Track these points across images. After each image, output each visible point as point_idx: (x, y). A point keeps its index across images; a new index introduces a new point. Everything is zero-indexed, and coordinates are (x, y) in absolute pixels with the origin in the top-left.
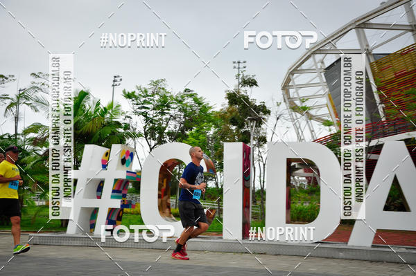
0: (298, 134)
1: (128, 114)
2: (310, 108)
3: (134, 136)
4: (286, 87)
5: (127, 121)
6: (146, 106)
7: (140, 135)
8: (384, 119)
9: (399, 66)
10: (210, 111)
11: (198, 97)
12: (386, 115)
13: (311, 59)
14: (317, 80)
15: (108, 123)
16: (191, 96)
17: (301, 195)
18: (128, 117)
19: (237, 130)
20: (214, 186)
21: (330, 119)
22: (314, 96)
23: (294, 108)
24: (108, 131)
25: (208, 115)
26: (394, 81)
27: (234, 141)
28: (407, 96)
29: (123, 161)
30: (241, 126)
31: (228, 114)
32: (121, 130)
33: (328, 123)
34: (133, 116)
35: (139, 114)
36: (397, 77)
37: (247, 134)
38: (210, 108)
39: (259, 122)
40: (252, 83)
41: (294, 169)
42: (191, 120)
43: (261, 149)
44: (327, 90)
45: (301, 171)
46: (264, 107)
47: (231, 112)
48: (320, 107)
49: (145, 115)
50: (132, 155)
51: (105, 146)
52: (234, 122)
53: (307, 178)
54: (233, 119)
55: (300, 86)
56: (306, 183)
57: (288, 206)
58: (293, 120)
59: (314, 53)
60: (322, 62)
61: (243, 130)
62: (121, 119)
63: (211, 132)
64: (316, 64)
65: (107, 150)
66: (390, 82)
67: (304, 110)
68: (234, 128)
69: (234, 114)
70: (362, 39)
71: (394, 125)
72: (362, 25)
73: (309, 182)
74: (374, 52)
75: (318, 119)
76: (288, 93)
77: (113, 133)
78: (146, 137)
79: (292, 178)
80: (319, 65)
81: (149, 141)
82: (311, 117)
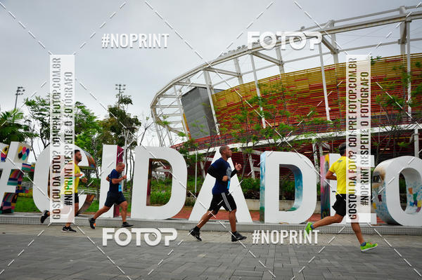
0: (160, 140)
1: (27, 118)
2: (169, 123)
3: (32, 136)
4: (154, 106)
5: (27, 124)
6: (43, 113)
7: (36, 135)
8: (218, 134)
9: (230, 99)
10: (95, 120)
11: (86, 109)
12: (220, 131)
13: (172, 88)
14: (176, 104)
15: (10, 124)
16: (81, 107)
17: (160, 185)
18: (28, 120)
19: (116, 136)
20: (96, 177)
21: (183, 132)
22: (174, 115)
23: (158, 122)
24: (9, 131)
25: (93, 123)
26: (226, 109)
27: (113, 144)
28: (233, 119)
29: (20, 156)
30: (119, 133)
31: (110, 123)
32: (22, 131)
33: (181, 134)
34: (32, 120)
35: (37, 118)
36: (228, 106)
37: (123, 139)
38: (95, 117)
39: (133, 130)
40: (128, 101)
41: (156, 166)
42: (80, 126)
43: (132, 151)
44: (183, 111)
45: (161, 168)
46: (136, 120)
47: (111, 122)
48: (177, 122)
49: (42, 120)
50: (28, 151)
51: (5, 143)
52: (113, 129)
53: (165, 173)
54: (113, 127)
55: (164, 107)
56: (164, 177)
57: (149, 193)
58: (157, 131)
59: (175, 84)
60: (180, 91)
61: (120, 136)
62: (21, 122)
63: (96, 136)
64: (176, 92)
65: (6, 146)
66: (223, 109)
67: (166, 124)
68: (113, 134)
69: (114, 123)
70: (207, 78)
71: (225, 138)
72: (208, 68)
73: (166, 176)
74: (215, 87)
75: (175, 131)
76: (155, 111)
77: (14, 133)
78: (42, 137)
79: (153, 172)
80: (178, 92)
81: (44, 140)
82: (170, 129)
